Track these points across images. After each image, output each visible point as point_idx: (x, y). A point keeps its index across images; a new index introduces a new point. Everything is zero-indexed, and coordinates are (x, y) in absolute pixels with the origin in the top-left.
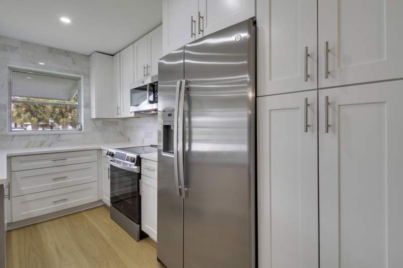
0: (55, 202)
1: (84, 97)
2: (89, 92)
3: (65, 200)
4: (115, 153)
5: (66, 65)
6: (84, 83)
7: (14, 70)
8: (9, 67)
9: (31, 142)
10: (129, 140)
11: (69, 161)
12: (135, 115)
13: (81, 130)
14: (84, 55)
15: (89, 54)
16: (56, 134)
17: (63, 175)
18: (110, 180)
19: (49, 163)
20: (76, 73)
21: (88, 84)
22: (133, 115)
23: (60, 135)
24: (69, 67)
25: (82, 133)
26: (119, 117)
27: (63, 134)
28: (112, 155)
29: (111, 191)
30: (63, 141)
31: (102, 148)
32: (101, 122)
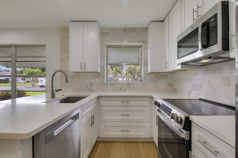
0: (123, 131)
1: (144, 58)
2: (147, 53)
3: (128, 131)
4: (161, 104)
5: (134, 38)
6: (144, 49)
7: (108, 46)
8: (106, 45)
9: (115, 88)
10: (176, 90)
11: (131, 103)
12: (182, 67)
13: (142, 81)
14: (144, 28)
15: (147, 27)
16: (127, 84)
17: (128, 113)
18: (157, 126)
19: (119, 103)
20: (139, 42)
21: (146, 49)
22: (179, 67)
23: (130, 84)
24: (135, 38)
25: (142, 84)
26: (167, 71)
27: (131, 84)
28: (159, 105)
29: (158, 133)
30: (131, 88)
31: (153, 96)
32: (154, 75)
